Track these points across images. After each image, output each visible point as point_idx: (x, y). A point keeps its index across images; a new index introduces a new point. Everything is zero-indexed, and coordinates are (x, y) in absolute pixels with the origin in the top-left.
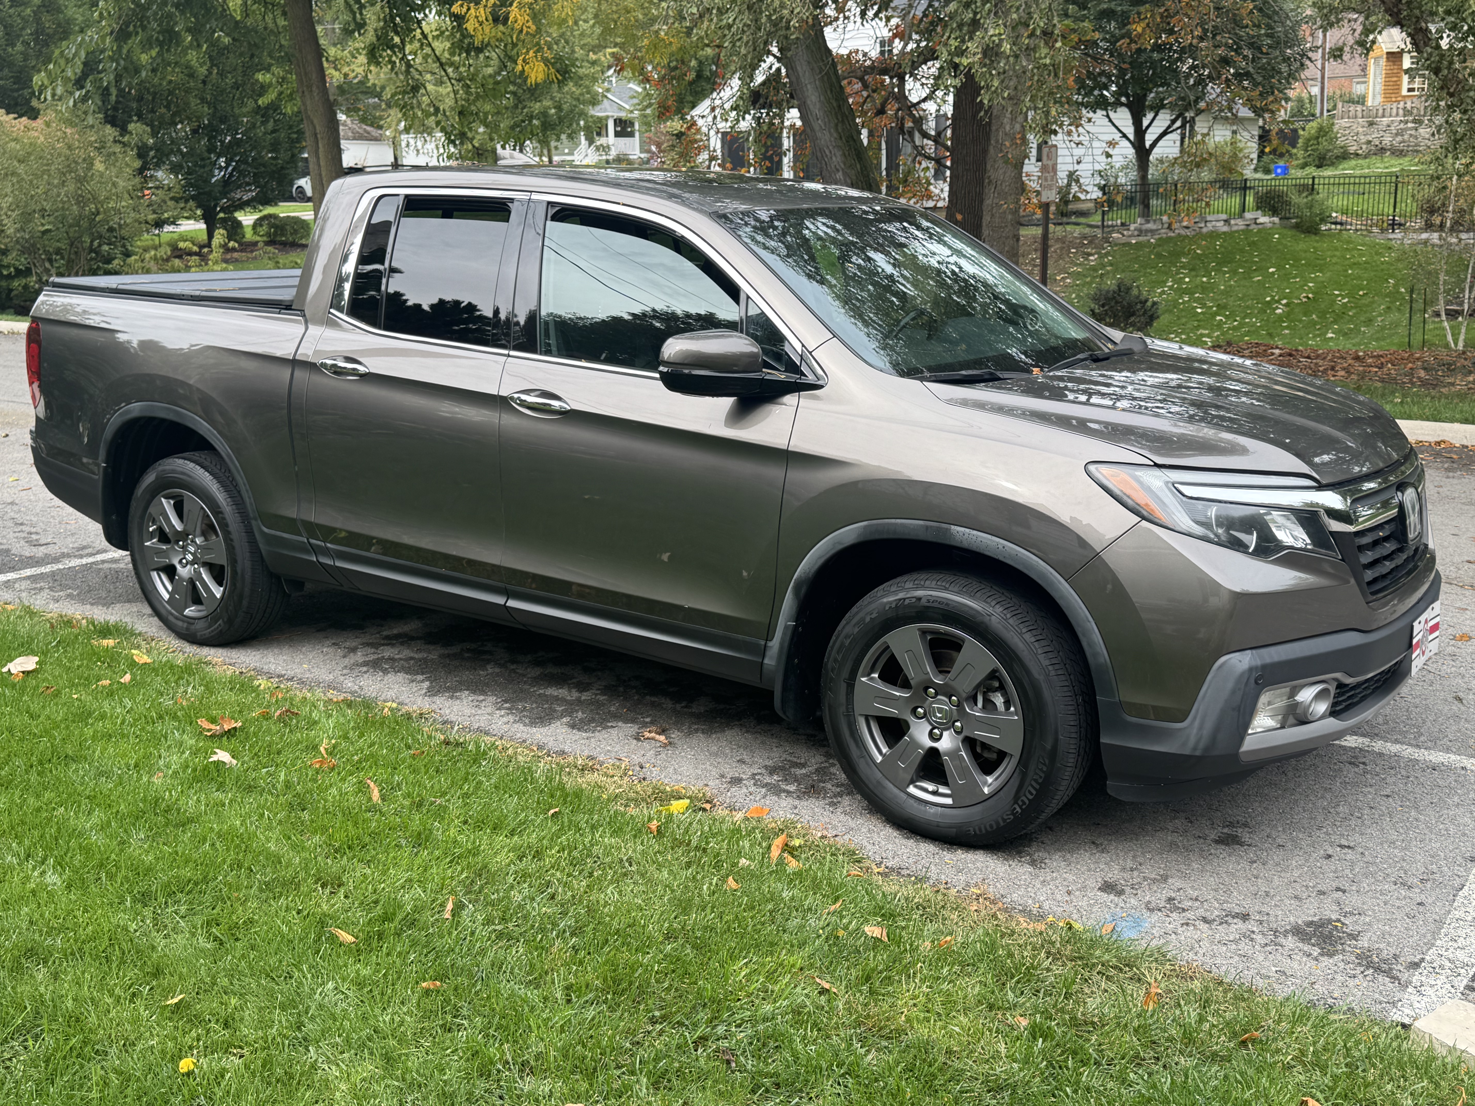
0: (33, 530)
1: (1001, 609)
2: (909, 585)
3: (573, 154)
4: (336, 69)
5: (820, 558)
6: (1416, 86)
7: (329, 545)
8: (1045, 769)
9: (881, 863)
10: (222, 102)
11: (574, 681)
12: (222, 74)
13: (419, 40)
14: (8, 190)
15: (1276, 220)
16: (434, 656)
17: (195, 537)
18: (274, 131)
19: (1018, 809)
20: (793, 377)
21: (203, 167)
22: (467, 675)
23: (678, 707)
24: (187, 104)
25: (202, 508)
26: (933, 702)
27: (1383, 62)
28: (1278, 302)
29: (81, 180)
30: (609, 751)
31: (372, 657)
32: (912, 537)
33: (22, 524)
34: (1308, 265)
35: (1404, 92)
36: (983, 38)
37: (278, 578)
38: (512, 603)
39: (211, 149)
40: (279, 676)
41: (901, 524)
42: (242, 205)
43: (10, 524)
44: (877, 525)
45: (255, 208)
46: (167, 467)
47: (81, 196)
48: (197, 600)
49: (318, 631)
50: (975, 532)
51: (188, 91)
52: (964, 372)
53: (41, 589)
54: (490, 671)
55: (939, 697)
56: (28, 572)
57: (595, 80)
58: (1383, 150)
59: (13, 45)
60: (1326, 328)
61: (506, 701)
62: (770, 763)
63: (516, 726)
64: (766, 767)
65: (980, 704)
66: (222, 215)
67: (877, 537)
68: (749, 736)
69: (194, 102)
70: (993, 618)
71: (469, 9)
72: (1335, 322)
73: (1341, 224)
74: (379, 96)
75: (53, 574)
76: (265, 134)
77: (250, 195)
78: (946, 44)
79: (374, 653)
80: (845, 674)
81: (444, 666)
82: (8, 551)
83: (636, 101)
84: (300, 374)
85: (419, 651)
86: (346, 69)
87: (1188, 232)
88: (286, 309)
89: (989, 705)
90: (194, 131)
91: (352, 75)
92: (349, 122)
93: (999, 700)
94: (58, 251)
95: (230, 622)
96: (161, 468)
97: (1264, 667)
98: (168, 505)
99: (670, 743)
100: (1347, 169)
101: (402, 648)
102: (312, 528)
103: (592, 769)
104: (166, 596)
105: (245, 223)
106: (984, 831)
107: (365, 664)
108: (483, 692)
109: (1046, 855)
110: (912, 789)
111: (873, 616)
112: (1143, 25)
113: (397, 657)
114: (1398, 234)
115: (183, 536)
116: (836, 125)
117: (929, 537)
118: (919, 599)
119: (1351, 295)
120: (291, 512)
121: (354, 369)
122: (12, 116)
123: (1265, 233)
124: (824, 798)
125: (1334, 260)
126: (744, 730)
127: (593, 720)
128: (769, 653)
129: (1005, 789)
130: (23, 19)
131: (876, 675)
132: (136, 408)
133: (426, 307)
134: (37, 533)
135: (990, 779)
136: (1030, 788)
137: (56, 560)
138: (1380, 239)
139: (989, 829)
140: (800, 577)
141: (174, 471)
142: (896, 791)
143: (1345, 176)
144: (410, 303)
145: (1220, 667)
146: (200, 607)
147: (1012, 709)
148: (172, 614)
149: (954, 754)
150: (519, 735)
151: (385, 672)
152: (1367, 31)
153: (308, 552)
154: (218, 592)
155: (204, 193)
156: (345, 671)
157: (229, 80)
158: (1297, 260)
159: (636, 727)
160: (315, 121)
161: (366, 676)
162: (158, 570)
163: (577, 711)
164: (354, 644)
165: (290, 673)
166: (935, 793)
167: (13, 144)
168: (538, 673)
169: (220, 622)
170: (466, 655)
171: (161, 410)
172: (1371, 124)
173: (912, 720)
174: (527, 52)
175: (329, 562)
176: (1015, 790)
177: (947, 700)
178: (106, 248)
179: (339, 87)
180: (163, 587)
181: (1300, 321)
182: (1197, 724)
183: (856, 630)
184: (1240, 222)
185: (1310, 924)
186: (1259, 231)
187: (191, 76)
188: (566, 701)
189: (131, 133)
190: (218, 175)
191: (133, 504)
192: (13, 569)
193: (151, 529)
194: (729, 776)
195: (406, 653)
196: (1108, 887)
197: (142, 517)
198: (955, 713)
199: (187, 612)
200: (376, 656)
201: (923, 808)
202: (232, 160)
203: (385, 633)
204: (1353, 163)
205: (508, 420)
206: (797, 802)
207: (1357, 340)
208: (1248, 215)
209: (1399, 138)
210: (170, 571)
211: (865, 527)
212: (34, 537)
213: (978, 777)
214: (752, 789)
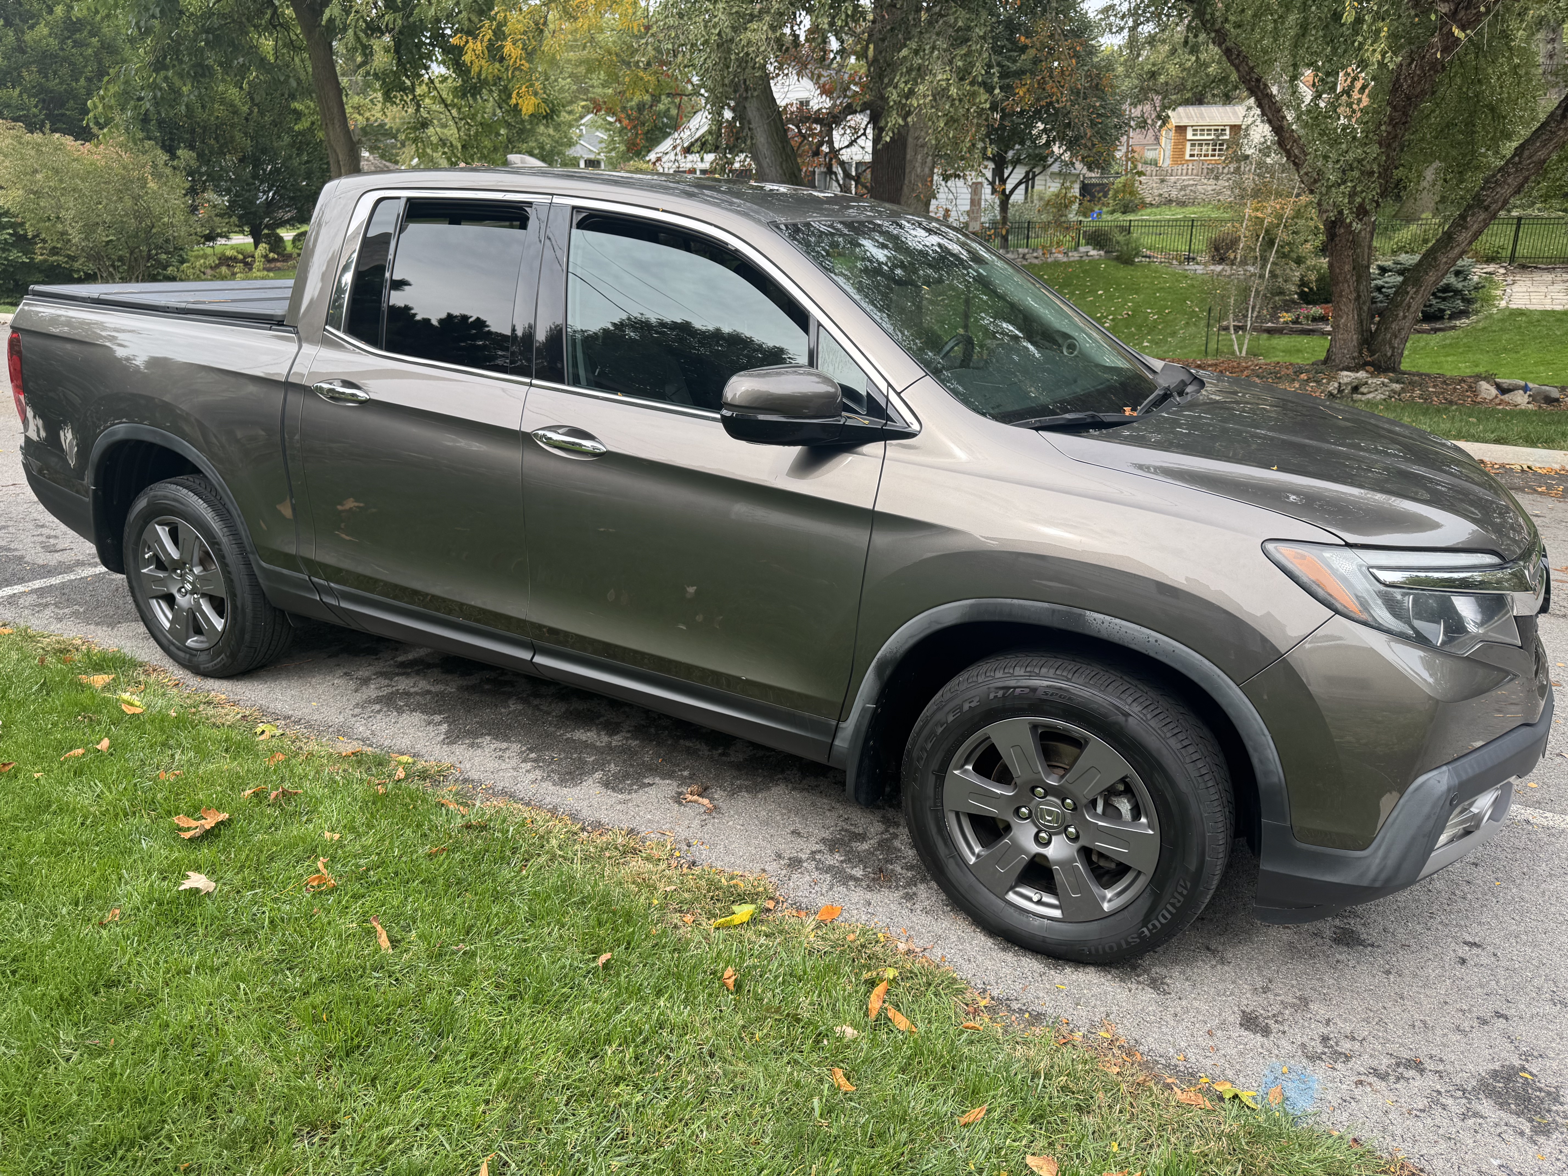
0: (53, 533)
1: (1139, 708)
2: (1019, 671)
4: (360, 114)
5: (911, 637)
6: (1196, 153)
7: (332, 585)
8: (1185, 892)
9: (985, 991)
10: (263, 136)
11: (602, 719)
12: (262, 114)
13: (427, 84)
14: (71, 204)
15: (1102, 253)
16: (451, 689)
17: (192, 566)
18: (307, 162)
19: (1147, 932)
20: (877, 423)
21: (249, 191)
22: (488, 714)
23: (716, 753)
24: (232, 138)
25: (197, 537)
26: (1040, 803)
27: (1172, 134)
28: (1106, 317)
29: (136, 198)
30: (649, 821)
31: (386, 691)
32: (1033, 620)
33: (42, 526)
34: (1127, 288)
35: (1187, 157)
36: (932, 82)
37: (282, 612)
38: (539, 660)
39: (255, 176)
40: (285, 718)
41: (1020, 606)
42: (282, 224)
43: (30, 526)
44: (988, 604)
45: (293, 225)
46: (159, 493)
47: (137, 211)
48: (198, 631)
49: (329, 657)
50: (1118, 621)
51: (233, 126)
52: (1067, 416)
53: (47, 605)
54: (512, 707)
55: (1048, 798)
56: (37, 584)
57: (571, 126)
58: (1170, 201)
59: (77, 80)
60: (1143, 338)
61: (531, 750)
62: (826, 834)
63: (544, 785)
64: (823, 840)
65: (1100, 809)
66: (266, 231)
67: (987, 618)
68: (797, 795)
69: (238, 136)
70: (1130, 719)
71: (467, 42)
72: (1149, 334)
73: (1149, 257)
74: (395, 137)
75: (63, 585)
76: (300, 164)
77: (288, 216)
78: (895, 87)
79: (388, 686)
80: (935, 765)
81: (463, 703)
82: (21, 558)
83: (603, 145)
84: (294, 399)
85: (437, 682)
86: (367, 114)
87: (1036, 261)
88: (278, 325)
89: (1112, 812)
90: (241, 161)
91: (372, 119)
92: (371, 158)
93: (1124, 806)
94: (121, 259)
95: (233, 656)
96: (152, 493)
97: (1461, 785)
98: (162, 532)
99: (715, 807)
100: (1144, 215)
101: (417, 678)
102: (313, 566)
103: (635, 852)
104: (167, 625)
105: (285, 238)
106: (1101, 952)
107: (378, 700)
108: (507, 738)
109: (1164, 971)
110: (1011, 897)
111: (972, 705)
112: (1024, 89)
113: (412, 690)
114: (1192, 266)
115: (180, 565)
117: (1056, 623)
118: (1034, 690)
119: (1159, 313)
120: (292, 550)
121: (353, 395)
122: (79, 142)
123: (1095, 263)
124: (897, 887)
125: (1146, 285)
126: (790, 786)
127: (626, 776)
128: (840, 735)
129: (1131, 908)
130: (84, 58)
131: (969, 767)
132: (121, 429)
133: (435, 322)
134: (56, 537)
135: (1109, 894)
136: (1164, 912)
137: (69, 569)
138: (1179, 270)
139: (1107, 949)
140: (884, 657)
141: (165, 497)
142: (993, 897)
143: (1142, 220)
144: (418, 318)
145: (1417, 789)
146: (202, 638)
147: (1143, 820)
148: (173, 644)
149: (1065, 864)
150: (548, 799)
151: (400, 711)
152: (1164, 108)
153: (309, 590)
154: (219, 624)
155: (250, 213)
156: (357, 711)
157: (268, 118)
158: (1119, 285)
159: (675, 784)
160: (338, 151)
161: (379, 716)
162: (157, 598)
163: (609, 763)
164: (367, 674)
165: (298, 714)
166: (1039, 902)
167: (75, 164)
168: (563, 710)
169: (223, 656)
170: (487, 687)
171: (146, 432)
172: (1162, 181)
173: (1015, 821)
174: (520, 88)
175: (333, 602)
176: (1144, 911)
177: (1059, 802)
178: (164, 256)
179: (363, 129)
180: (163, 616)
181: (1123, 333)
182: (1380, 853)
183: (951, 718)
184: (1076, 254)
185: (1495, 1074)
186: (1090, 262)
187: (235, 112)
188: (596, 747)
189: (179, 158)
190: (262, 198)
191: (127, 529)
192: (22, 580)
193: (147, 556)
194: (787, 856)
195: (423, 685)
196: (1250, 1022)
197: (137, 543)
198: (1068, 818)
199: (189, 642)
200: (390, 690)
201: (1025, 919)
202: (273, 186)
203: (400, 659)
204: (1149, 210)
205: (531, 460)
206: (869, 895)
207: (1165, 348)
208: (1082, 249)
209: (1183, 193)
210: (170, 600)
211: (972, 606)
212: (52, 541)
213: (1096, 890)
214: (816, 875)
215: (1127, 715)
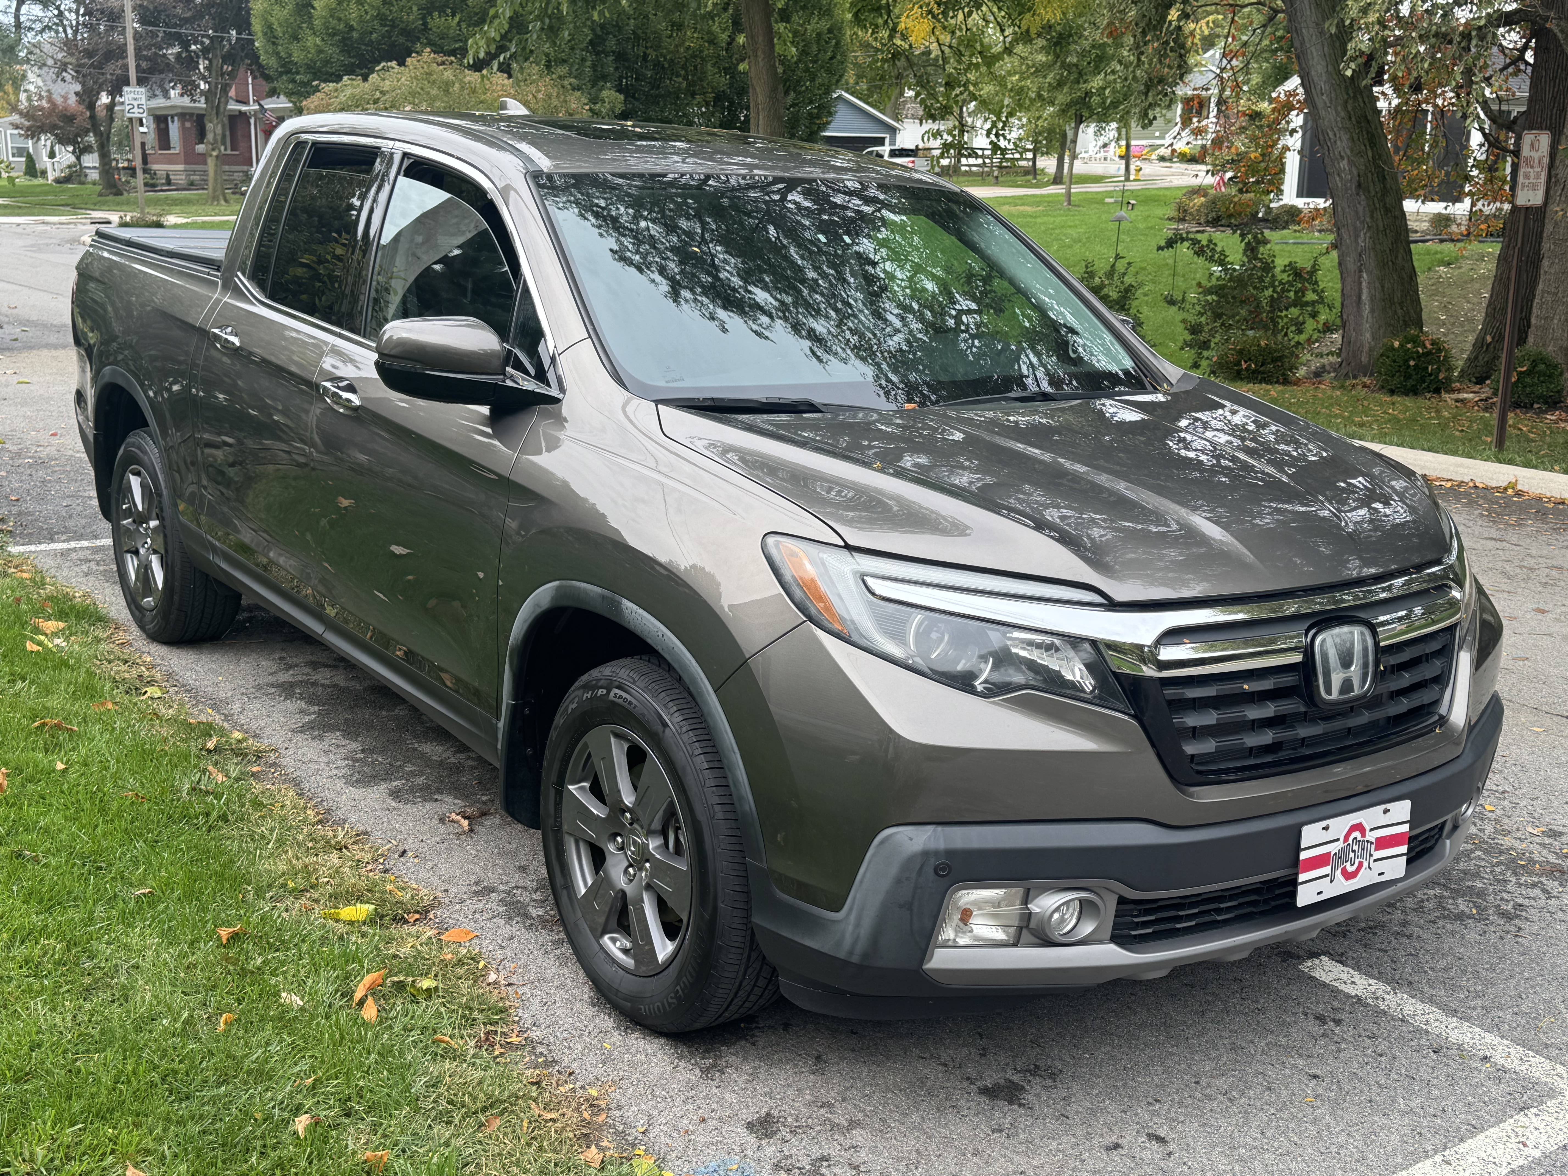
1: (681, 718)
2: (607, 671)
3: (1164, 138)
5: (526, 622)
7: (217, 543)
8: (703, 945)
17: (150, 520)
19: (681, 993)
25: (152, 489)
26: (629, 831)
32: (592, 607)
38: (327, 635)
44: (567, 587)
46: (131, 440)
48: (150, 590)
50: (641, 611)
55: (633, 825)
56: (103, 542)
67: (569, 604)
80: (554, 776)
84: (201, 345)
95: (166, 618)
97: (951, 853)
98: (135, 483)
99: (471, 831)
103: (342, 849)
104: (133, 582)
106: (653, 1014)
110: (605, 941)
111: (574, 707)
115: (143, 517)
116: (1346, 102)
117: (605, 611)
118: (609, 691)
121: (231, 342)
128: (498, 735)
129: (675, 962)
131: (586, 784)
135: (671, 946)
136: (690, 968)
139: (657, 1012)
141: (133, 445)
142: (593, 941)
145: (882, 842)
146: (152, 598)
149: (638, 903)
154: (160, 583)
156: (251, 691)
161: (264, 698)
162: (130, 552)
166: (623, 951)
169: (159, 617)
171: (119, 375)
173: (608, 850)
175: (219, 562)
176: (680, 966)
177: (640, 831)
180: (133, 572)
182: (852, 917)
183: (561, 722)
193: (124, 507)
194: (485, 884)
197: (119, 493)
198: (646, 849)
199: (144, 602)
201: (613, 970)
206: (520, 932)
210: (137, 555)
211: (558, 588)
213: (657, 940)
214: (491, 905)
215: (665, 725)
